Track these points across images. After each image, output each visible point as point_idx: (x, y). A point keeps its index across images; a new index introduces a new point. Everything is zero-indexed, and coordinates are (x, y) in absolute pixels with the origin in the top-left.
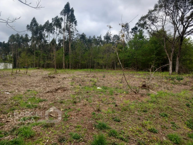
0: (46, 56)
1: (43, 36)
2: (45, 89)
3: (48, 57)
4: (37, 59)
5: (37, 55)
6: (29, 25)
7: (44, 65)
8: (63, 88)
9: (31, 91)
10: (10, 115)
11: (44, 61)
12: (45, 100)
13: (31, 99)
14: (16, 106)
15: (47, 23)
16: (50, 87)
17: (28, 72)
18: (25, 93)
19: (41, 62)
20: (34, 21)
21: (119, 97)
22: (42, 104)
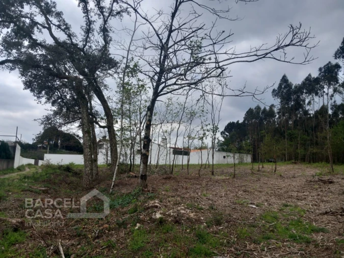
0: (309, 140)
1: (302, 103)
2: (316, 205)
3: (311, 140)
4: (290, 145)
5: (292, 138)
6: (276, 89)
7: (304, 156)
9: (291, 206)
10: (264, 248)
11: (305, 149)
12: (323, 230)
13: (294, 223)
14: (272, 233)
15: (308, 79)
16: (327, 202)
17: (277, 169)
18: (280, 210)
19: (299, 151)
20: (284, 80)
22: (319, 237)
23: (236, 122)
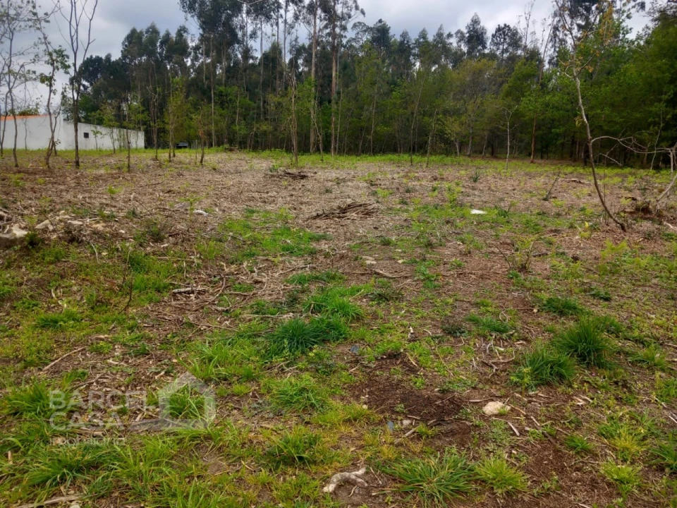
0: (253, 108)
1: (240, 34)
2: (295, 209)
4: (221, 115)
5: (223, 101)
8: (361, 206)
9: (258, 211)
10: (252, 268)
11: (247, 124)
12: (324, 237)
16: (308, 203)
18: (246, 217)
19: (237, 127)
21: (567, 238)
22: (324, 246)
23: (104, 57)
